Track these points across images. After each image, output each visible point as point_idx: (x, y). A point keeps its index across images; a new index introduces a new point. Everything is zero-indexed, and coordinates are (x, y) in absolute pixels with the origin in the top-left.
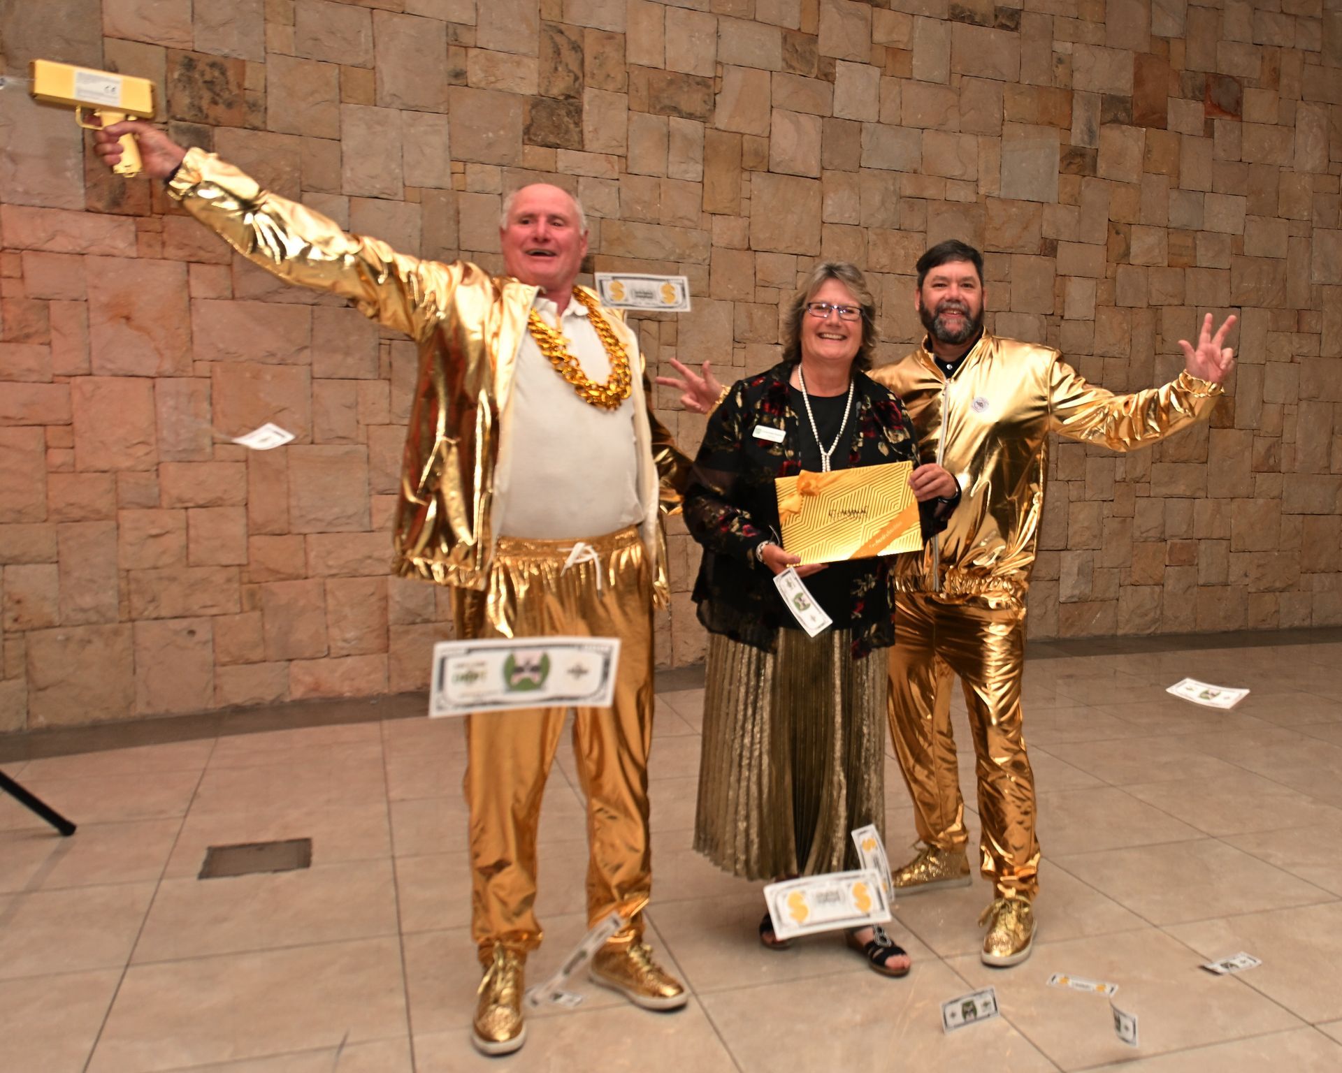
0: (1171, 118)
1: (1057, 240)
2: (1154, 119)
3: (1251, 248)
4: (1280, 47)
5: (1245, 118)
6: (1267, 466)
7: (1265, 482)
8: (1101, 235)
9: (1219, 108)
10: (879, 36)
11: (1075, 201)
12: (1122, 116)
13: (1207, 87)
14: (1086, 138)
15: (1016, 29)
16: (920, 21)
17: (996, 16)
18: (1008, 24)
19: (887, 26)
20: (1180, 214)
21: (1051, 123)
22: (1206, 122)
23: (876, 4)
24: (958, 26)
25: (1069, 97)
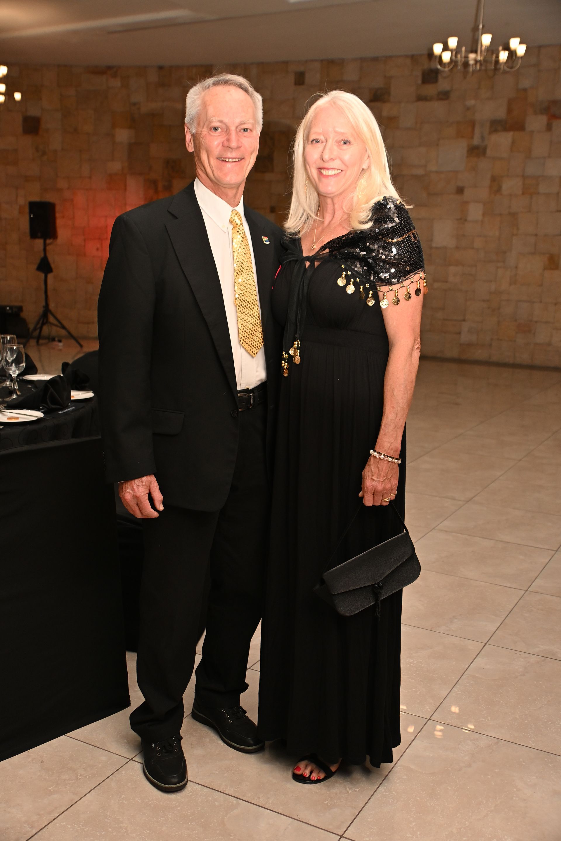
0: (526, 125)
1: (464, 187)
2: (519, 126)
8: (487, 182)
9: (555, 117)
10: (384, 114)
11: (474, 169)
12: (499, 128)
13: (549, 108)
14: (480, 141)
15: (448, 98)
16: (403, 105)
17: (438, 96)
19: (387, 110)
20: (532, 169)
21: (462, 137)
22: (547, 125)
23: (383, 101)
24: (420, 104)
25: (473, 124)
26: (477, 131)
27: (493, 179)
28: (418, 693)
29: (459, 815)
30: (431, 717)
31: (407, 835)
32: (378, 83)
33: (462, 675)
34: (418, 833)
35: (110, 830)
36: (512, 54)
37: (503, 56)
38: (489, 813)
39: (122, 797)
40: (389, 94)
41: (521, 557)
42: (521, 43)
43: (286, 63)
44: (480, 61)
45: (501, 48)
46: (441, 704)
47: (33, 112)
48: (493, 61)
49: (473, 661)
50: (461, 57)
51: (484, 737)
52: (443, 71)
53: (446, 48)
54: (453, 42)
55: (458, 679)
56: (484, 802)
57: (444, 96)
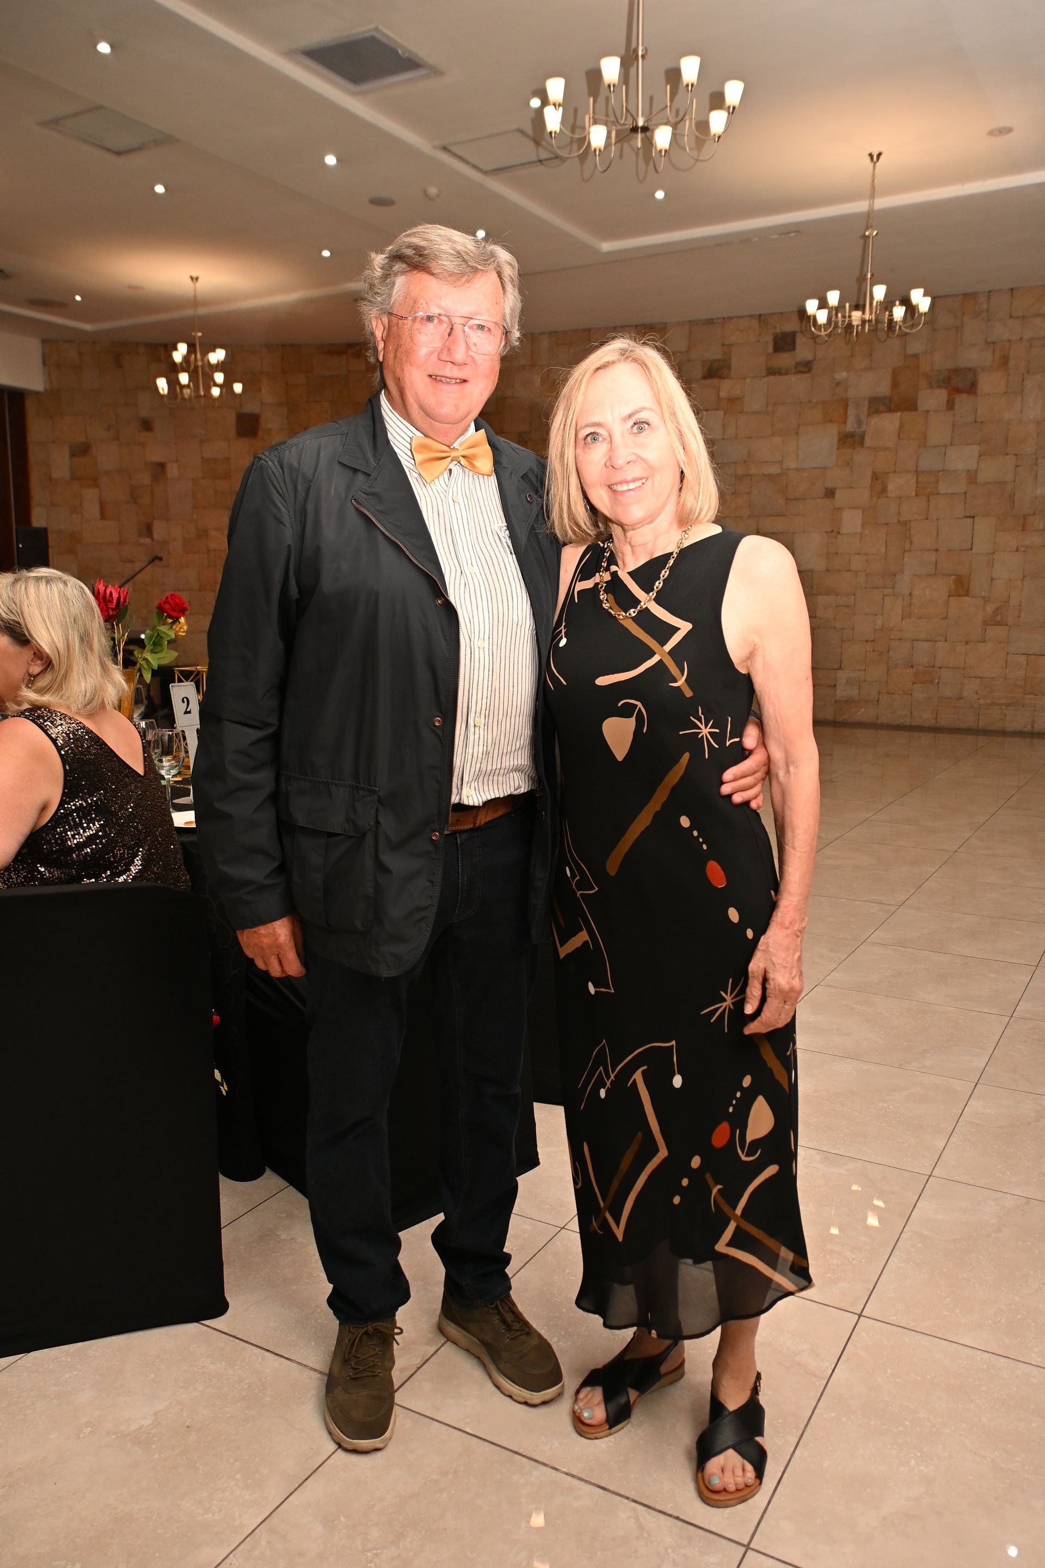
0: (919, 403)
1: (835, 489)
2: (909, 405)
3: (981, 478)
4: (1010, 341)
5: (979, 392)
6: (995, 620)
7: (995, 632)
8: (867, 480)
9: (958, 390)
10: (723, 394)
11: (848, 464)
12: (882, 408)
13: (949, 378)
14: (856, 426)
15: (809, 370)
16: (748, 381)
17: (796, 368)
18: (804, 369)
19: (726, 388)
20: (928, 461)
21: (831, 421)
22: (948, 401)
23: (722, 377)
24: (772, 378)
25: (845, 403)
26: (851, 412)
27: (875, 477)
28: (906, 1145)
29: (1003, 1289)
30: (932, 1173)
31: (944, 1313)
32: (714, 353)
33: (957, 1122)
34: (958, 1311)
35: (564, 1310)
36: (911, 309)
37: (899, 312)
38: (1042, 1286)
39: (567, 1272)
40: (729, 367)
41: (992, 975)
42: (925, 295)
43: (590, 330)
44: (870, 321)
45: (897, 303)
46: (940, 1157)
47: (251, 407)
48: (886, 320)
49: (966, 1105)
50: (844, 317)
51: (1008, 1196)
52: (819, 336)
53: (823, 304)
54: (833, 297)
55: (953, 1127)
56: (1032, 1273)
57: (805, 367)
